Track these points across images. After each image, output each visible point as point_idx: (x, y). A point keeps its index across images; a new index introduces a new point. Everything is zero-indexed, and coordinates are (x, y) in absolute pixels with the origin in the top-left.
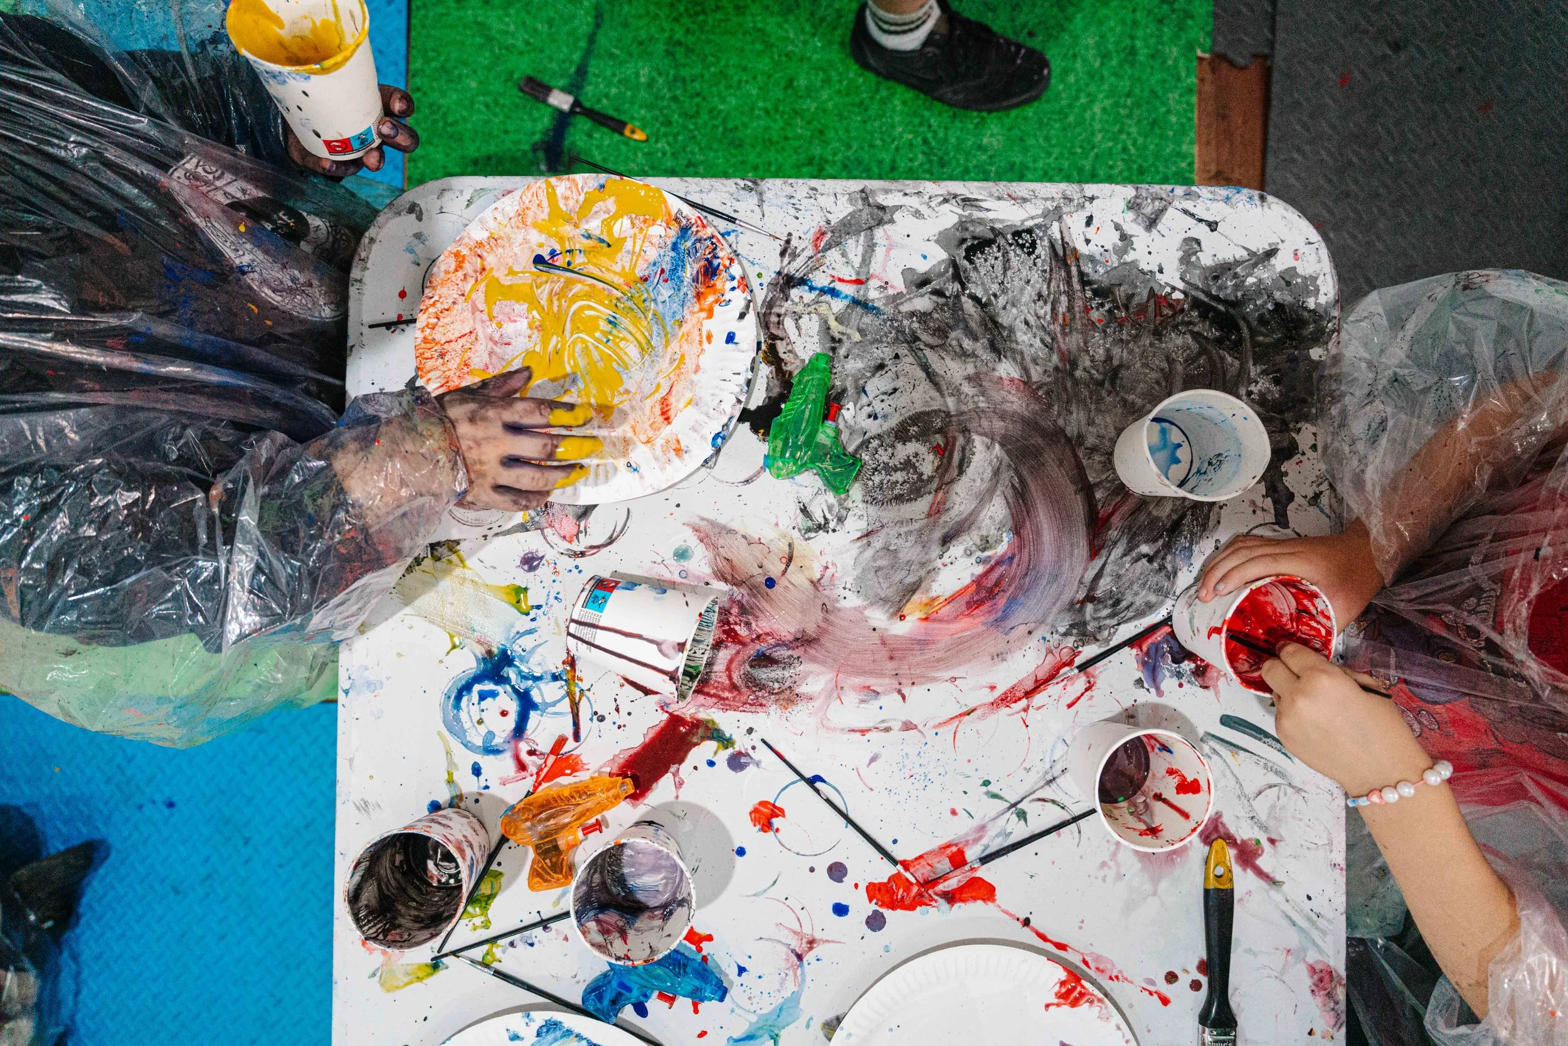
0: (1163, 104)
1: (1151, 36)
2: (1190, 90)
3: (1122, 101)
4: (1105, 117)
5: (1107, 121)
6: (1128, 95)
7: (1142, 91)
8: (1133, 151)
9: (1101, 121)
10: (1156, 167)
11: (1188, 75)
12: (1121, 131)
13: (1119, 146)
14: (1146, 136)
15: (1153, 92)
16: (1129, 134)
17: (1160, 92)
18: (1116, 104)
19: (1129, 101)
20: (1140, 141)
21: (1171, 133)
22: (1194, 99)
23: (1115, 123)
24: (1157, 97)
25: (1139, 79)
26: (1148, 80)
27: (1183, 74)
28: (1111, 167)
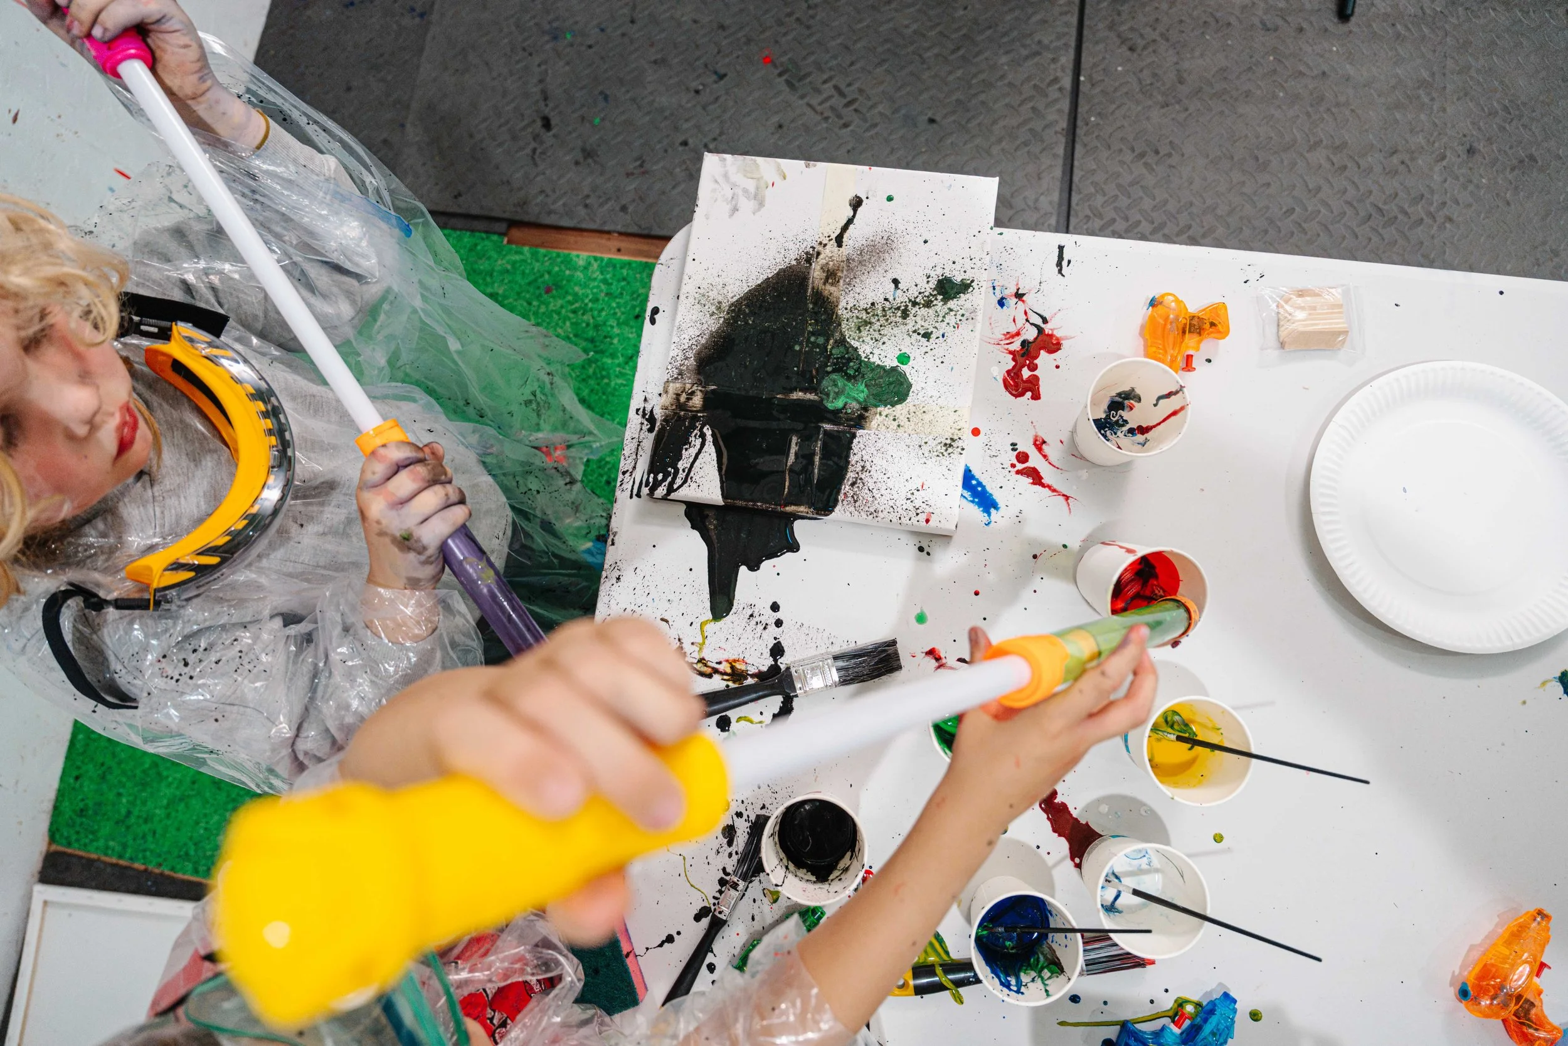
0: (542, 276)
1: (484, 280)
2: (534, 255)
3: (533, 309)
4: (545, 324)
5: (549, 323)
6: (530, 304)
7: (528, 292)
8: (577, 305)
9: (546, 328)
10: (594, 287)
11: (521, 253)
12: (559, 313)
13: (571, 315)
14: (567, 293)
15: (530, 284)
16: (562, 307)
17: (531, 278)
18: (536, 314)
19: (535, 303)
20: (570, 298)
21: (567, 272)
22: (542, 251)
23: (550, 317)
24: (535, 280)
25: (518, 294)
26: (520, 286)
27: (522, 257)
28: (588, 325)
